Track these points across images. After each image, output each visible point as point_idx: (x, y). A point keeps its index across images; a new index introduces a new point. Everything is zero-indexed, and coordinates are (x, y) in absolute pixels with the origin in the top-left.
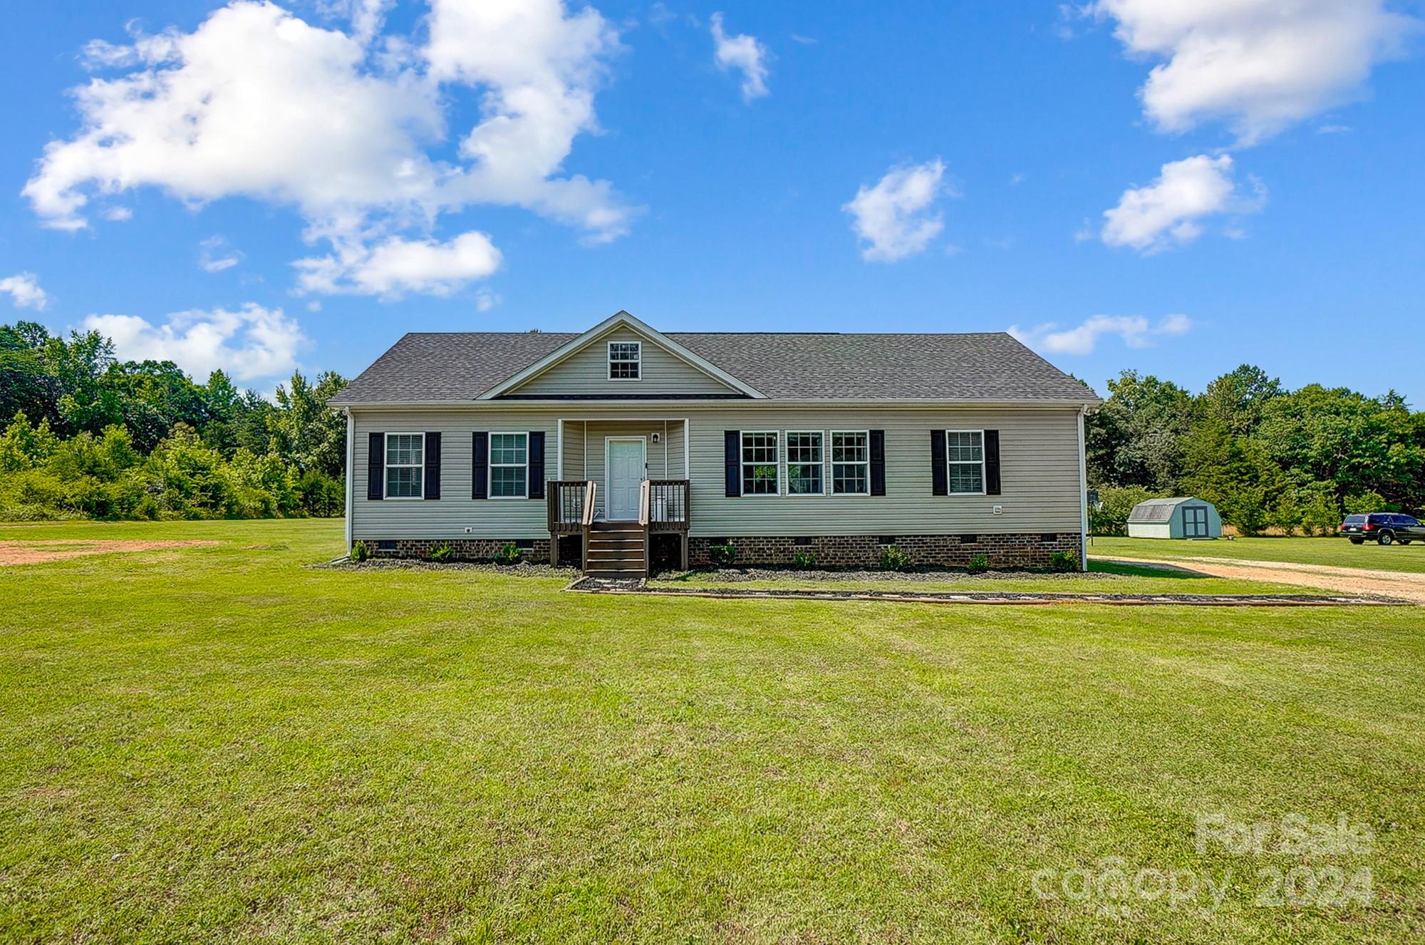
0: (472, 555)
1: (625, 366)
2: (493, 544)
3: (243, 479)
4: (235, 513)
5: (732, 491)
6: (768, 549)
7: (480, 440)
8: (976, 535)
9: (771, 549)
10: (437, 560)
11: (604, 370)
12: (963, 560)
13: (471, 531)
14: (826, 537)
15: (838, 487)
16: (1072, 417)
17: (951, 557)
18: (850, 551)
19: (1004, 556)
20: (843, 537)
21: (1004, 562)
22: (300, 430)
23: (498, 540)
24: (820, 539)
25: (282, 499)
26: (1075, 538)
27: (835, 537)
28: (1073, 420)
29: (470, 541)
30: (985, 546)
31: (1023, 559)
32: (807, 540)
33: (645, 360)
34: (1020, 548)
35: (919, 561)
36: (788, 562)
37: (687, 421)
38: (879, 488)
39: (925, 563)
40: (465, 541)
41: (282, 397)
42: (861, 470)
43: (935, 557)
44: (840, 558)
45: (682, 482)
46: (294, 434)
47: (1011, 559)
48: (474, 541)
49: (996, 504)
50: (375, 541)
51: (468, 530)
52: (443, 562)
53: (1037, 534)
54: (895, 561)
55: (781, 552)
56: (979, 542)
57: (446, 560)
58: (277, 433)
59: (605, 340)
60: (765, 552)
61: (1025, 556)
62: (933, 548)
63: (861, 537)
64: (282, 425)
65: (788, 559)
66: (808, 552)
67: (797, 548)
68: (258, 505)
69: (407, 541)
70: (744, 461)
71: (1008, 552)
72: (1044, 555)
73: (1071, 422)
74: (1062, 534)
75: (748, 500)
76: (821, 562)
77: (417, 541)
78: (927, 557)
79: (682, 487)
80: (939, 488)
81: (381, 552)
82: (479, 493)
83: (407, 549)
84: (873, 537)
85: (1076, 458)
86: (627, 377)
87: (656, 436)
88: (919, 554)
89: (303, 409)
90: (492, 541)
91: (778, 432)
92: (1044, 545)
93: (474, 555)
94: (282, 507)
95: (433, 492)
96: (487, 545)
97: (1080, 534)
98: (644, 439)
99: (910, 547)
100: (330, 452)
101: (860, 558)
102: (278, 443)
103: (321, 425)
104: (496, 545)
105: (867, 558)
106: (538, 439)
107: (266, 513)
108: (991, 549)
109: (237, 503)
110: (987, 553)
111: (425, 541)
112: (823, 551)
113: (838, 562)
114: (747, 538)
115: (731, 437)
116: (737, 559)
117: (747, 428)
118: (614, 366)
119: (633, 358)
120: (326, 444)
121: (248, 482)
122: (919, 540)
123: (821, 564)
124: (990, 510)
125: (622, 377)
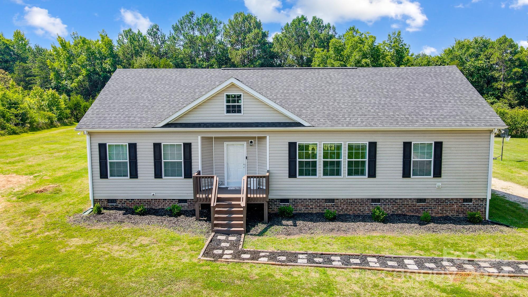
0: (156, 207)
1: (234, 107)
2: (167, 201)
3: (38, 106)
4: (35, 128)
5: (292, 174)
6: (311, 205)
7: (157, 147)
8: (425, 199)
9: (313, 205)
10: (137, 214)
11: (222, 109)
12: (417, 212)
13: (155, 195)
14: (343, 199)
15: (350, 174)
16: (487, 134)
17: (411, 210)
18: (355, 206)
19: (440, 210)
20: (352, 199)
21: (440, 214)
22: (66, 68)
23: (169, 199)
24: (339, 200)
25: (59, 115)
26: (483, 201)
27: (347, 199)
28: (487, 136)
29: (154, 200)
30: (430, 204)
31: (452, 212)
32: (332, 200)
33: (245, 103)
34: (450, 206)
35: (392, 212)
36: (321, 211)
37: (268, 137)
38: (372, 174)
39: (396, 213)
40: (152, 200)
41: (55, 49)
42: (363, 163)
43: (401, 210)
44: (349, 210)
45: (264, 177)
46: (63, 70)
47: (444, 212)
48: (157, 200)
49: (438, 182)
50: (106, 200)
51: (154, 194)
52: (141, 215)
53: (461, 199)
54: (378, 217)
55: (318, 207)
56: (427, 203)
57: (143, 213)
58: (54, 69)
59: (222, 92)
60: (310, 207)
61: (453, 210)
62: (401, 205)
63: (361, 199)
64: (56, 65)
65: (322, 210)
66: (332, 206)
67: (327, 205)
68: (47, 121)
69: (122, 200)
70: (299, 159)
71: (443, 208)
72: (464, 210)
73: (486, 137)
74: (475, 199)
75: (301, 180)
76: (339, 212)
77: (127, 200)
78: (397, 210)
79: (264, 179)
80: (406, 174)
81: (109, 205)
82: (158, 175)
83: (122, 203)
84: (368, 199)
85: (487, 157)
86: (235, 112)
87: (251, 142)
88: (393, 208)
89: (67, 56)
90: (166, 200)
91: (318, 143)
92: (464, 204)
93: (157, 207)
94: (60, 119)
95: (134, 175)
96: (164, 202)
97: (486, 199)
98: (245, 143)
99: (388, 205)
100: (84, 81)
101: (360, 210)
102: (55, 75)
103: (77, 66)
104: (168, 202)
105: (364, 210)
106: (188, 147)
107: (51, 125)
108: (434, 206)
109: (35, 121)
110: (432, 208)
111: (131, 200)
112: (340, 207)
113: (349, 212)
114: (300, 199)
115: (292, 146)
116: (295, 210)
117: (300, 140)
118: (228, 107)
119: (238, 102)
120: (81, 77)
121: (40, 108)
122: (394, 201)
123: (339, 213)
124: (434, 186)
125: (233, 112)
